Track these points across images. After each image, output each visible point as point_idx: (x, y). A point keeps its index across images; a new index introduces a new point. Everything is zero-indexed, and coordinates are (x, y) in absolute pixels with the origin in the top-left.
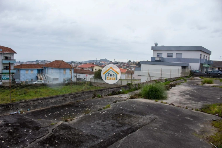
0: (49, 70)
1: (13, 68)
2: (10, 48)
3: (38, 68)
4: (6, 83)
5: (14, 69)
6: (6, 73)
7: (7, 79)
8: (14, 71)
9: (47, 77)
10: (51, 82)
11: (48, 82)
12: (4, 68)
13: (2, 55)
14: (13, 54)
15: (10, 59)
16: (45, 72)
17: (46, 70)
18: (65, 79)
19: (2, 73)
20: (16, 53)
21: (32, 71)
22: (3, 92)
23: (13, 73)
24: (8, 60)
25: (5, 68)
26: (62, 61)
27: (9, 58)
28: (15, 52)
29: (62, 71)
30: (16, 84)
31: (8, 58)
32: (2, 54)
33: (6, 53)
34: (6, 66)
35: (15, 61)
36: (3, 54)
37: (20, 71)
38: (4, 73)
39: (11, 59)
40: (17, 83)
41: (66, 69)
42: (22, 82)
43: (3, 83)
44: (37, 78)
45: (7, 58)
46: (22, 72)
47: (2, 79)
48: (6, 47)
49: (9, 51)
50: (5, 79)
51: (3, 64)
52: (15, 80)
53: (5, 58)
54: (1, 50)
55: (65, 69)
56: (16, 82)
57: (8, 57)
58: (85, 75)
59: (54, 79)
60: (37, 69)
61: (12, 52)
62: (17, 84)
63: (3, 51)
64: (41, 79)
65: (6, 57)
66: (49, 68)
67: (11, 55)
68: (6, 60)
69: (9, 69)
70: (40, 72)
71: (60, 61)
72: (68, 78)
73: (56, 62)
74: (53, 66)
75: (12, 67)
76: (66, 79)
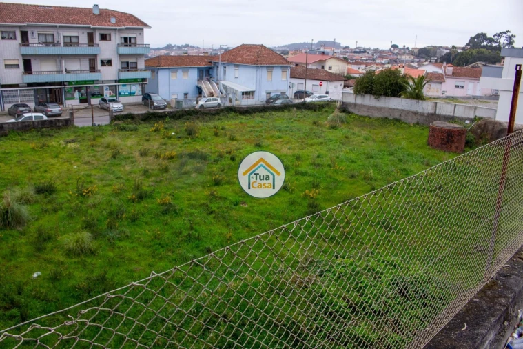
0: (227, 69)
1: (143, 67)
2: (132, 16)
3: (200, 65)
4: (130, 105)
5: (145, 70)
6: (127, 81)
7: (131, 94)
8: (147, 75)
9: (225, 87)
10: (236, 100)
11: (230, 101)
12: (122, 68)
13: (117, 32)
14: (142, 29)
15: (135, 44)
16: (217, 75)
17: (221, 69)
18: (270, 93)
19: (119, 81)
20: (150, 27)
21: (185, 74)
22: (135, 130)
23: (144, 80)
24: (130, 46)
25: (126, 66)
26: (262, 46)
27: (133, 41)
28: (146, 25)
29: (264, 72)
30: (154, 107)
31: (130, 41)
32: (115, 30)
33: (127, 29)
34: (128, 63)
35: (147, 47)
36: (120, 30)
37: (158, 73)
38: (123, 79)
39: (138, 43)
40: (155, 104)
41: (273, 67)
42: (168, 103)
43: (124, 105)
44: (200, 91)
45: (127, 41)
46: (163, 76)
47: (120, 94)
48: (122, 13)
49: (132, 22)
50: (125, 95)
51: (121, 56)
52: (150, 96)
53: (123, 41)
54: (113, 20)
55: (270, 67)
56: (152, 103)
57: (130, 38)
58: (318, 83)
59: (243, 93)
60: (198, 68)
61: (138, 25)
62: (158, 108)
63: (118, 22)
64: (212, 95)
65: (126, 39)
66: (229, 65)
67: (138, 32)
68: (126, 46)
69: (135, 68)
70: (204, 75)
71: (256, 45)
72: (277, 91)
73: (244, 47)
74: (240, 59)
75: (141, 65)
76: (272, 95)
